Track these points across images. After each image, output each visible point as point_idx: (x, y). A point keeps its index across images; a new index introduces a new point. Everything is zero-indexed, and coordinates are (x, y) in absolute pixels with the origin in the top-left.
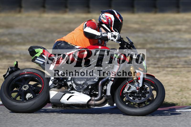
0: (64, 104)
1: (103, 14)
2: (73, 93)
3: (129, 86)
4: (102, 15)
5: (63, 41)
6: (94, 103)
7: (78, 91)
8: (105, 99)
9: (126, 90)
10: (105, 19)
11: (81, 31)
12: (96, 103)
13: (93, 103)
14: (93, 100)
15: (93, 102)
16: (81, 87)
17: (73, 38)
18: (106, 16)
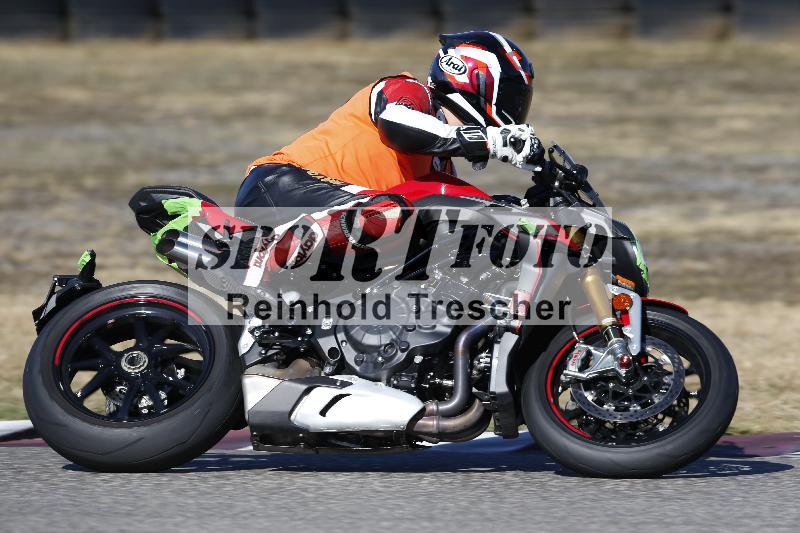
0: (305, 431)
1: (451, 51)
2: (344, 384)
3: (584, 354)
4: (446, 52)
5: (285, 165)
6: (438, 424)
7: (366, 375)
8: (482, 409)
9: (572, 369)
10: (463, 70)
11: (359, 123)
12: (446, 428)
13: (433, 426)
14: (431, 414)
15: (431, 423)
16: (380, 359)
17: (327, 153)
18: (467, 59)
